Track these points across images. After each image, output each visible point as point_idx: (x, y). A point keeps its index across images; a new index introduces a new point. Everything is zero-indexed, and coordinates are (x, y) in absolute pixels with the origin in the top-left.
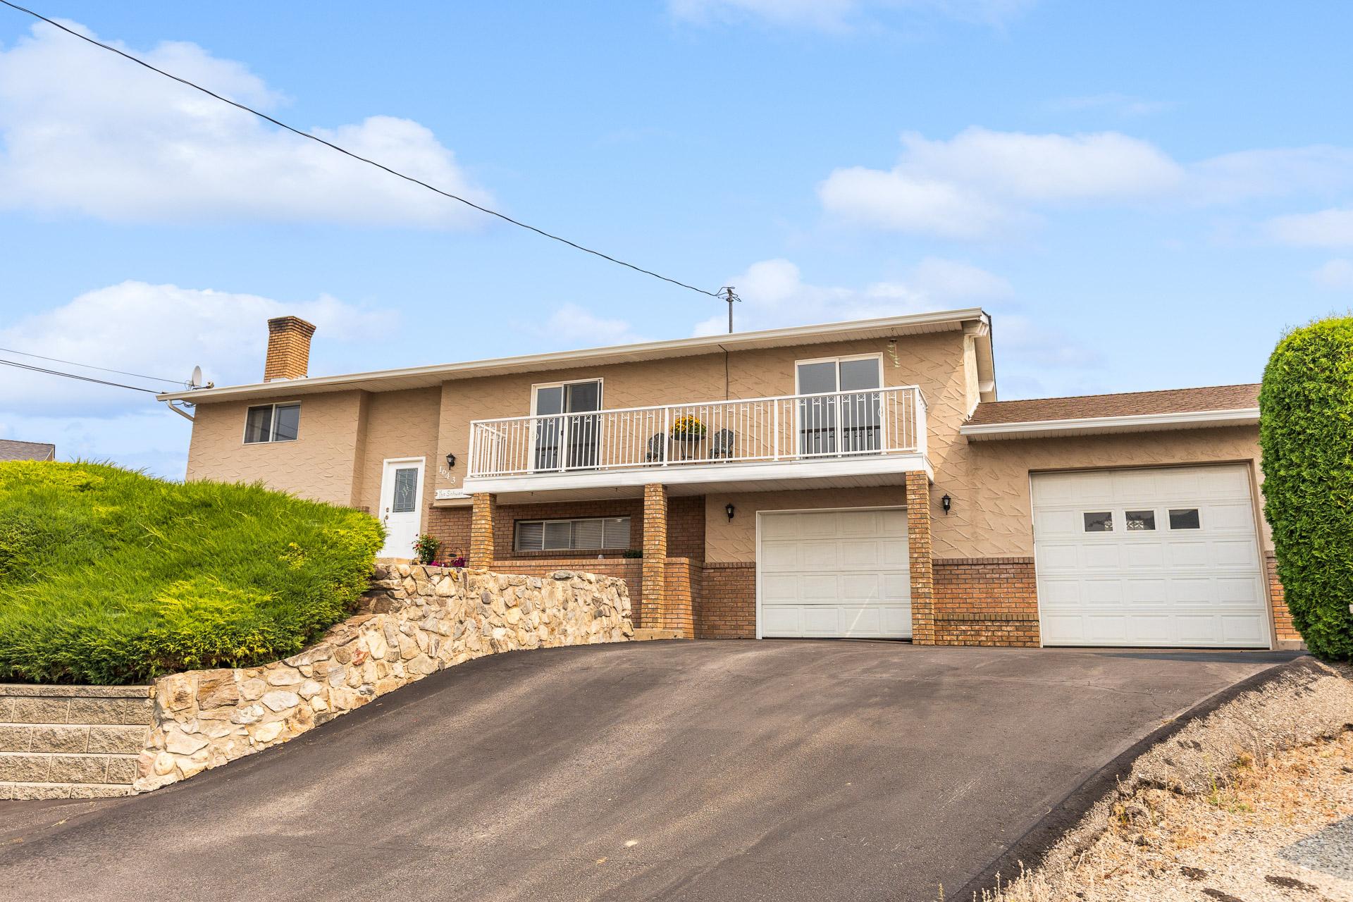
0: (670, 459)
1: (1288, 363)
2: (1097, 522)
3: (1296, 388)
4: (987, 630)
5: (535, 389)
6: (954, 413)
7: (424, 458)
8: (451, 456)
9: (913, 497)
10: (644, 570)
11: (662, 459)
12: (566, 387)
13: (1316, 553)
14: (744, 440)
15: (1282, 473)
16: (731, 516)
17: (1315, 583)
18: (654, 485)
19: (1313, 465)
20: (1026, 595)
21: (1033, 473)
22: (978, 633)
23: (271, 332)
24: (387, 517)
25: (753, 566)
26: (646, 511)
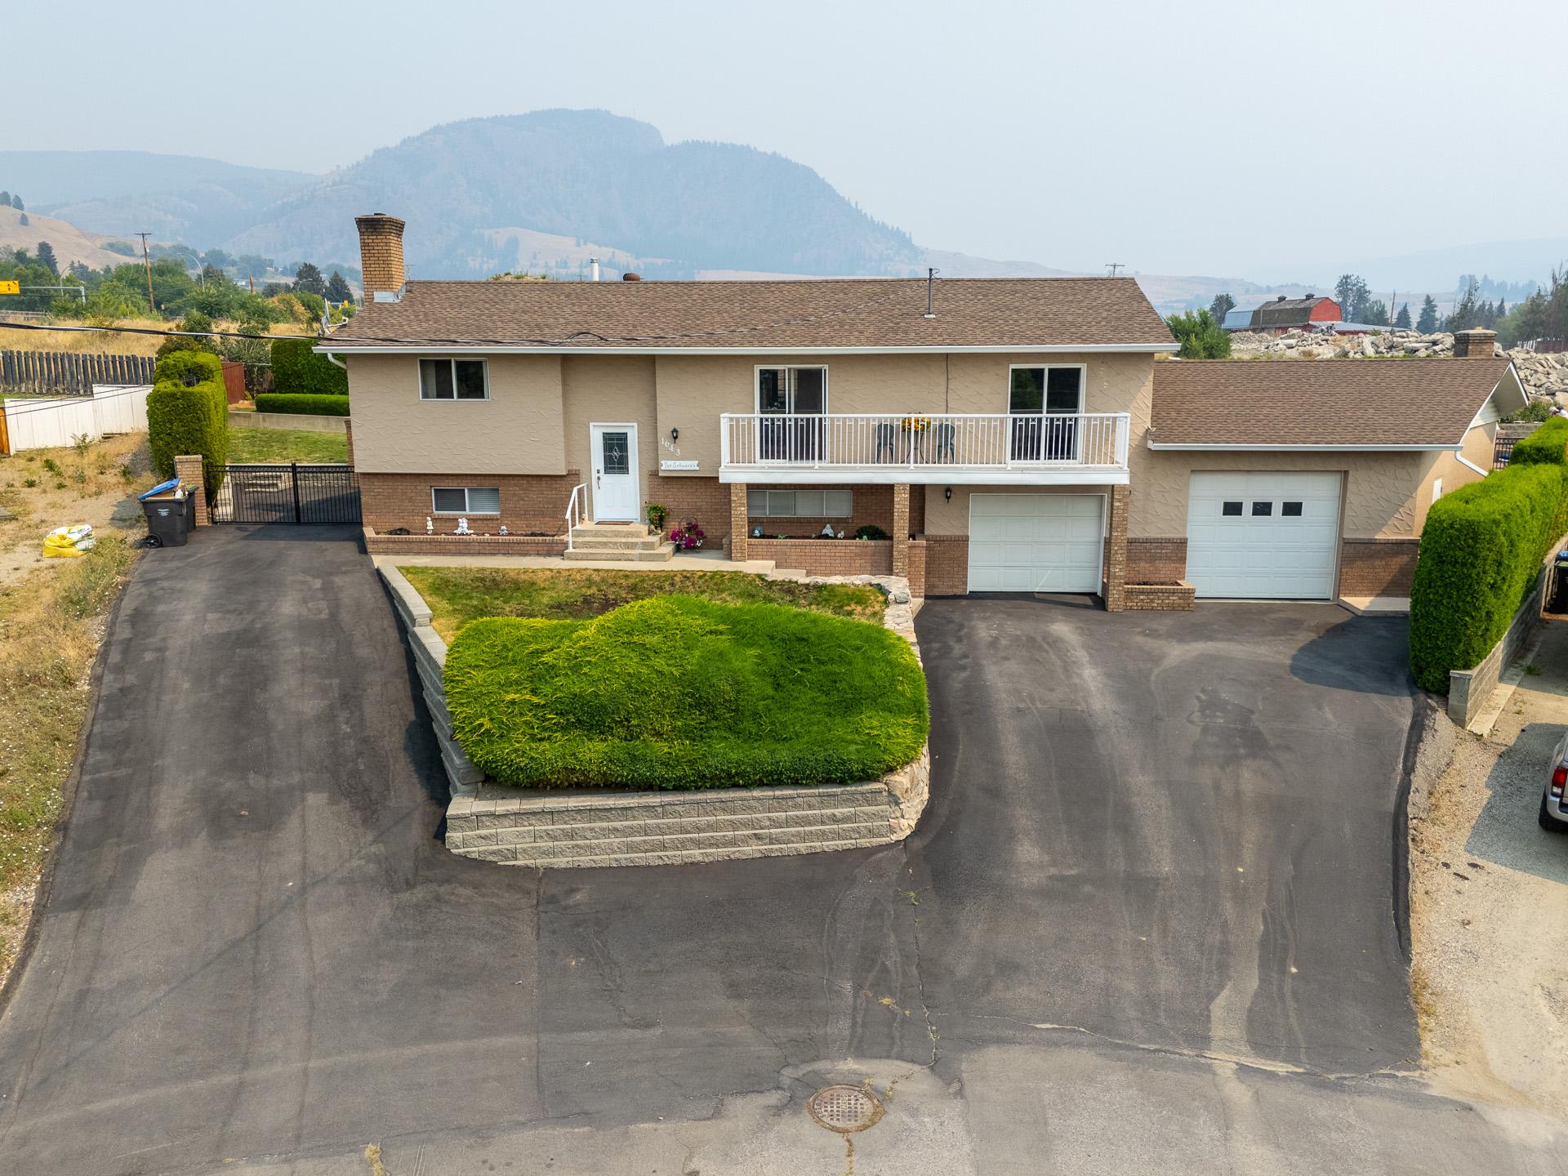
0: (916, 462)
1: (1451, 537)
2: (1233, 509)
3: (1451, 553)
4: (1159, 599)
5: (757, 368)
6: (1140, 421)
7: (636, 425)
8: (675, 431)
9: (1119, 504)
10: (895, 553)
11: (909, 462)
12: (789, 370)
13: (1439, 643)
14: (965, 433)
15: (1431, 596)
16: (948, 498)
17: (1434, 656)
18: (903, 484)
19: (1450, 597)
20: (1178, 565)
21: (1192, 471)
22: (1152, 601)
23: (362, 234)
24: (599, 478)
25: (966, 539)
26: (896, 506)
